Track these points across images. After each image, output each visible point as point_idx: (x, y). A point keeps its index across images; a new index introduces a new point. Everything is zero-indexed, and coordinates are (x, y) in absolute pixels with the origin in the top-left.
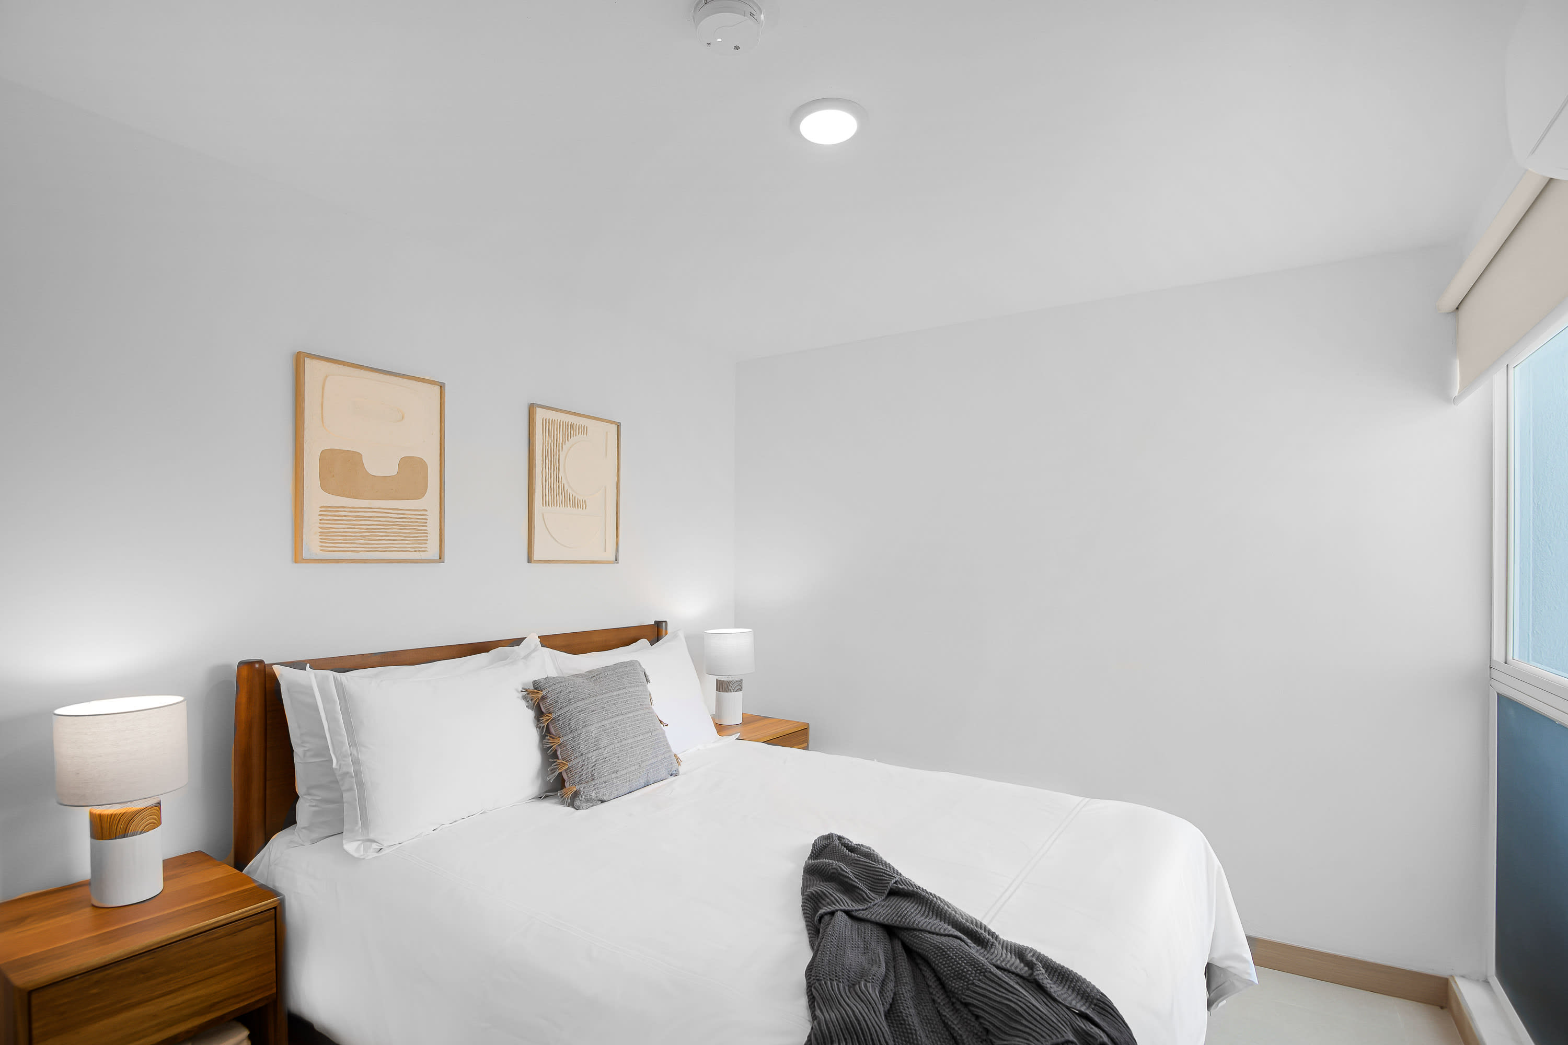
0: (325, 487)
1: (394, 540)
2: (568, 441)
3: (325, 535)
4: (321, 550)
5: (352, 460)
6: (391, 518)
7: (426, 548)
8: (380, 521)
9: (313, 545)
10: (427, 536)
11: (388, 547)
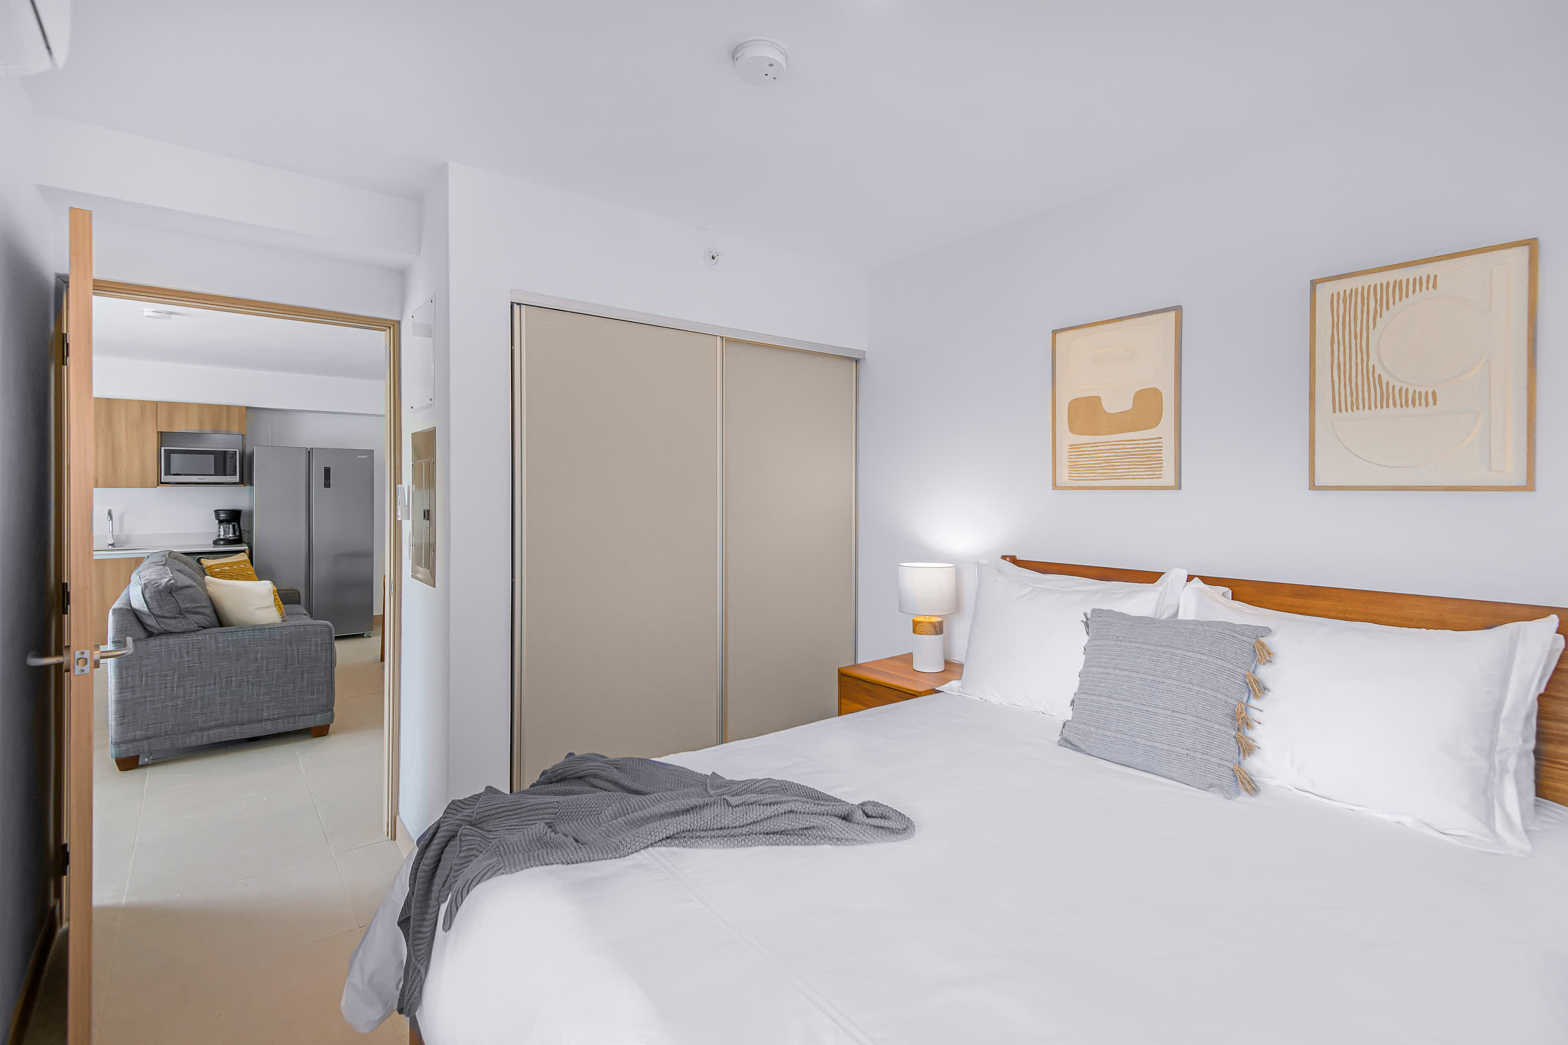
0: (1072, 430)
1: (1128, 469)
2: (1388, 309)
3: (1072, 467)
4: (1069, 479)
5: (1093, 403)
6: (1126, 448)
7: (1161, 474)
8: (1116, 452)
9: (1064, 478)
10: (1162, 463)
11: (1124, 476)
